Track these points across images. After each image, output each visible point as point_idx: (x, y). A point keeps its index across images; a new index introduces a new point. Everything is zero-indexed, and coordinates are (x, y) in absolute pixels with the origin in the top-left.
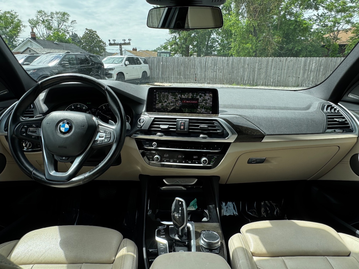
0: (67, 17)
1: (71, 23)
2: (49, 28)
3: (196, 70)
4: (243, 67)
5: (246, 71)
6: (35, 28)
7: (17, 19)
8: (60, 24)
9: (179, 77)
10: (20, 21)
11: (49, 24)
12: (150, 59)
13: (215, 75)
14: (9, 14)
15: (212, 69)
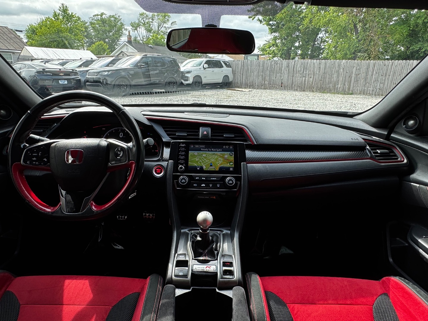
0: (167, 18)
1: (171, 24)
2: (149, 30)
3: (283, 74)
4: (338, 72)
5: (340, 77)
6: (136, 30)
7: (120, 22)
8: (160, 26)
9: (264, 82)
10: (122, 25)
11: (150, 26)
12: (234, 62)
13: (303, 80)
14: (113, 18)
15: (301, 74)
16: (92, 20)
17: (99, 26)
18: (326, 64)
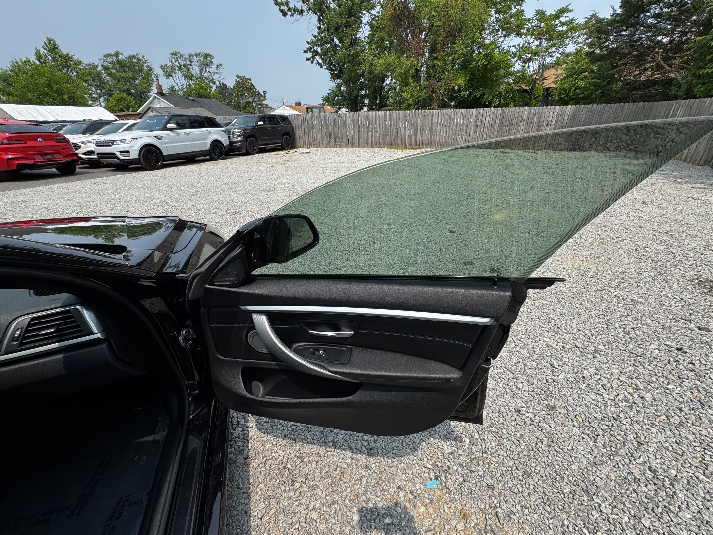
0: (210, 60)
1: (216, 68)
2: (189, 76)
3: (348, 129)
7: (146, 65)
8: (202, 70)
9: (328, 140)
10: (150, 69)
11: (189, 71)
13: (370, 135)
14: (135, 59)
15: (366, 129)
16: (104, 62)
17: (118, 72)
18: (391, 115)
